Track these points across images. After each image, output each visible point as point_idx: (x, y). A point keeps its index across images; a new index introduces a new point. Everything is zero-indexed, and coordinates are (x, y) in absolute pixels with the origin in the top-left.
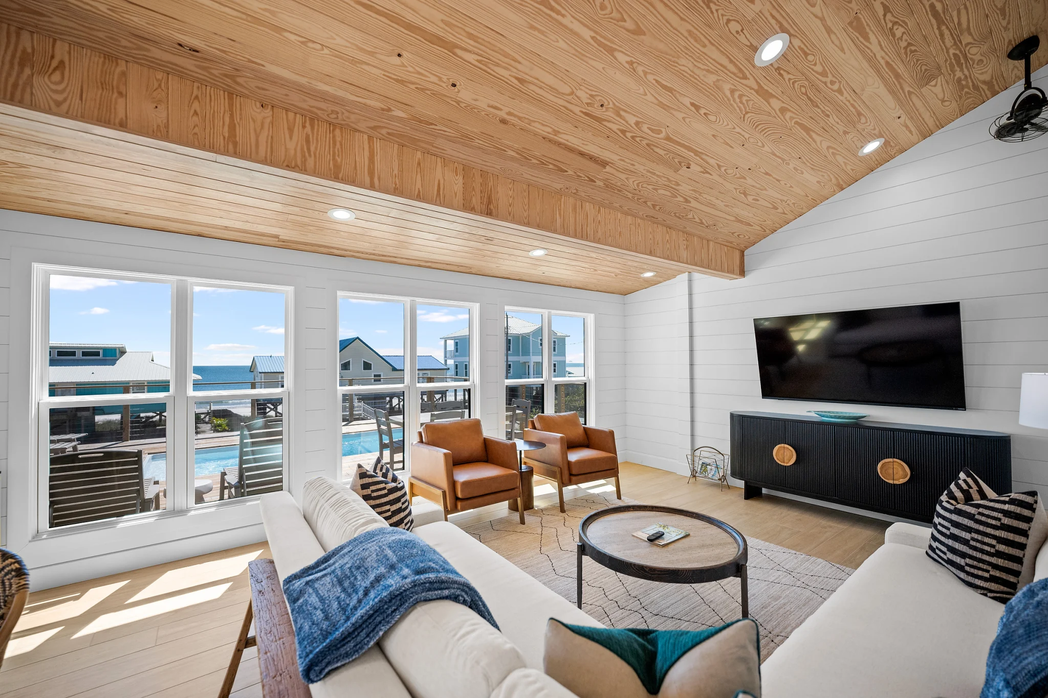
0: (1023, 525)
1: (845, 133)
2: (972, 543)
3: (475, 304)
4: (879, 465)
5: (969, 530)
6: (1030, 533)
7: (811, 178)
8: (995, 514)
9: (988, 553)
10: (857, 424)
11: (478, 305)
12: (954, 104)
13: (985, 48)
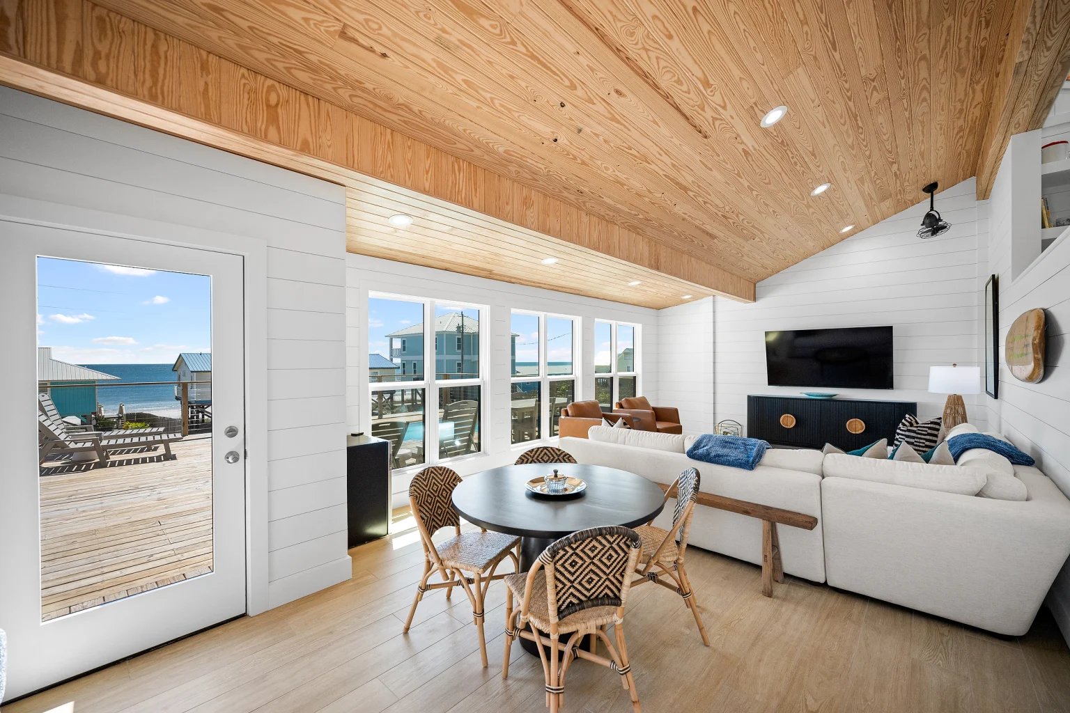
0: (936, 432)
1: (838, 222)
2: (915, 443)
3: (577, 317)
4: (848, 423)
5: (914, 438)
6: (939, 435)
7: (811, 244)
8: (925, 429)
9: (922, 447)
10: (830, 400)
11: (580, 318)
12: (893, 209)
13: (913, 187)
